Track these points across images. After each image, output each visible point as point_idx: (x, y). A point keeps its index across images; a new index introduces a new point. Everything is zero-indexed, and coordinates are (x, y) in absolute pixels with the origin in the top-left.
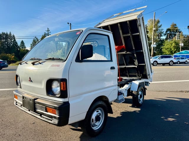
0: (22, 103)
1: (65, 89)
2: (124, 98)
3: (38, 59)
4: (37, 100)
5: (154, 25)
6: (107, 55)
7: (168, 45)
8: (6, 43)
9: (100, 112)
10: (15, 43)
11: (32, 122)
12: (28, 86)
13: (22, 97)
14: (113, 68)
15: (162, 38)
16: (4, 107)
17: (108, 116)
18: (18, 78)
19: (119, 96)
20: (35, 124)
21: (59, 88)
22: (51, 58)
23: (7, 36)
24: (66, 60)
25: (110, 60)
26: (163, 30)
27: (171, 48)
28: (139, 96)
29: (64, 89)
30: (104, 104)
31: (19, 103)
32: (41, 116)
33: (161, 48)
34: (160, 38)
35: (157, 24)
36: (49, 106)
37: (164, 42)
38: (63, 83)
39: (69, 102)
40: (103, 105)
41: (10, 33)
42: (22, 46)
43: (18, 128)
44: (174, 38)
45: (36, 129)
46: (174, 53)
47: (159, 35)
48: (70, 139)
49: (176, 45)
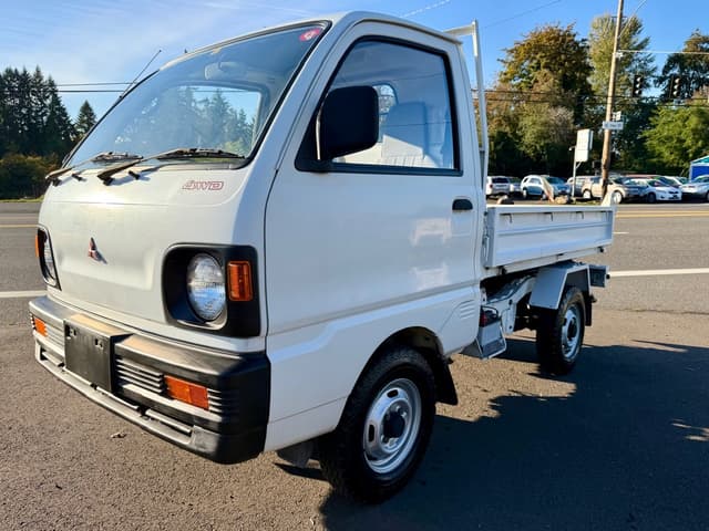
0: (62, 353)
1: (248, 296)
2: (504, 336)
3: (126, 158)
4: (127, 341)
5: (618, 40)
6: (439, 148)
7: (672, 125)
8: (24, 111)
9: (402, 395)
10: (58, 112)
11: (114, 430)
12: (87, 278)
13: (63, 329)
14: (461, 205)
15: (645, 93)
16: (6, 366)
17: (437, 413)
18: (47, 243)
19: (485, 329)
20: (127, 439)
21: (222, 290)
22: (181, 152)
23: (24, 85)
24: (251, 159)
25: (451, 167)
26: (651, 61)
27: (683, 136)
28: (565, 329)
29: (242, 293)
30: (420, 364)
31: (53, 353)
32: (143, 414)
33: (639, 137)
34: (640, 93)
35: (630, 37)
36: (177, 372)
37: (654, 111)
38: (240, 271)
39: (268, 354)
40: (415, 366)
41: (38, 71)
42: (86, 125)
43: (56, 456)
44: (696, 95)
45: (129, 464)
46: (695, 158)
47: (636, 83)
48: (270, 510)
49: (704, 123)
